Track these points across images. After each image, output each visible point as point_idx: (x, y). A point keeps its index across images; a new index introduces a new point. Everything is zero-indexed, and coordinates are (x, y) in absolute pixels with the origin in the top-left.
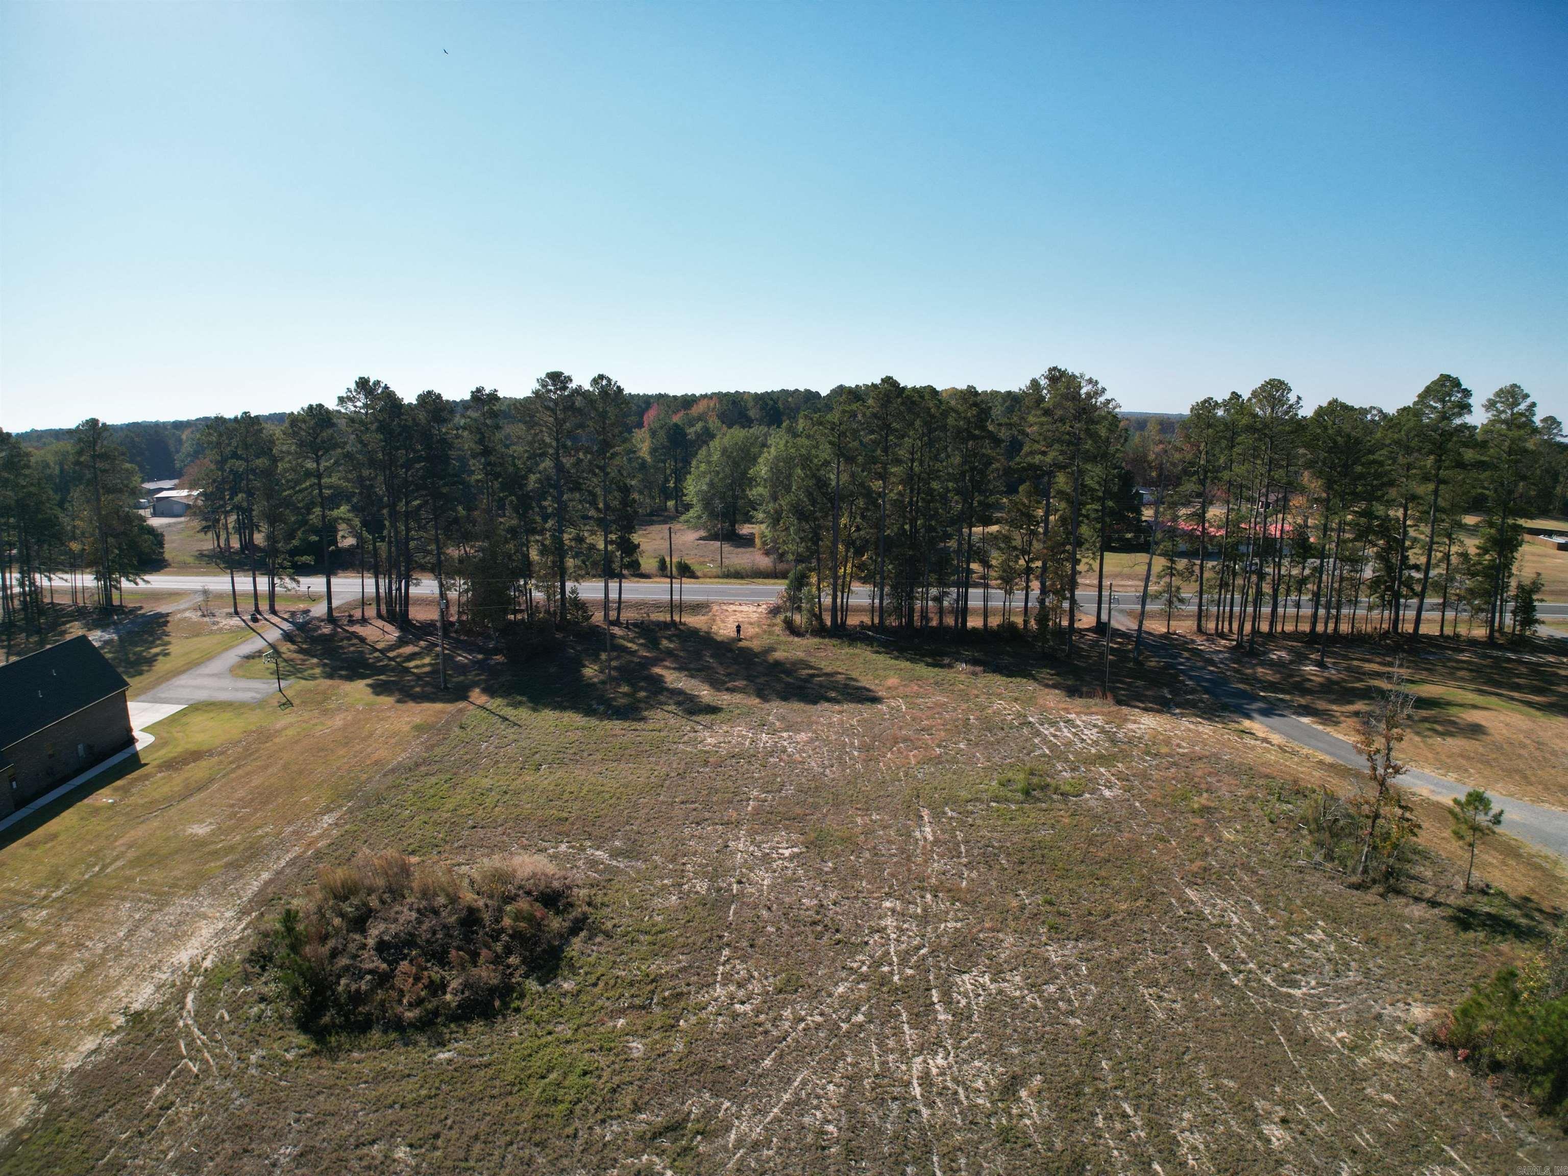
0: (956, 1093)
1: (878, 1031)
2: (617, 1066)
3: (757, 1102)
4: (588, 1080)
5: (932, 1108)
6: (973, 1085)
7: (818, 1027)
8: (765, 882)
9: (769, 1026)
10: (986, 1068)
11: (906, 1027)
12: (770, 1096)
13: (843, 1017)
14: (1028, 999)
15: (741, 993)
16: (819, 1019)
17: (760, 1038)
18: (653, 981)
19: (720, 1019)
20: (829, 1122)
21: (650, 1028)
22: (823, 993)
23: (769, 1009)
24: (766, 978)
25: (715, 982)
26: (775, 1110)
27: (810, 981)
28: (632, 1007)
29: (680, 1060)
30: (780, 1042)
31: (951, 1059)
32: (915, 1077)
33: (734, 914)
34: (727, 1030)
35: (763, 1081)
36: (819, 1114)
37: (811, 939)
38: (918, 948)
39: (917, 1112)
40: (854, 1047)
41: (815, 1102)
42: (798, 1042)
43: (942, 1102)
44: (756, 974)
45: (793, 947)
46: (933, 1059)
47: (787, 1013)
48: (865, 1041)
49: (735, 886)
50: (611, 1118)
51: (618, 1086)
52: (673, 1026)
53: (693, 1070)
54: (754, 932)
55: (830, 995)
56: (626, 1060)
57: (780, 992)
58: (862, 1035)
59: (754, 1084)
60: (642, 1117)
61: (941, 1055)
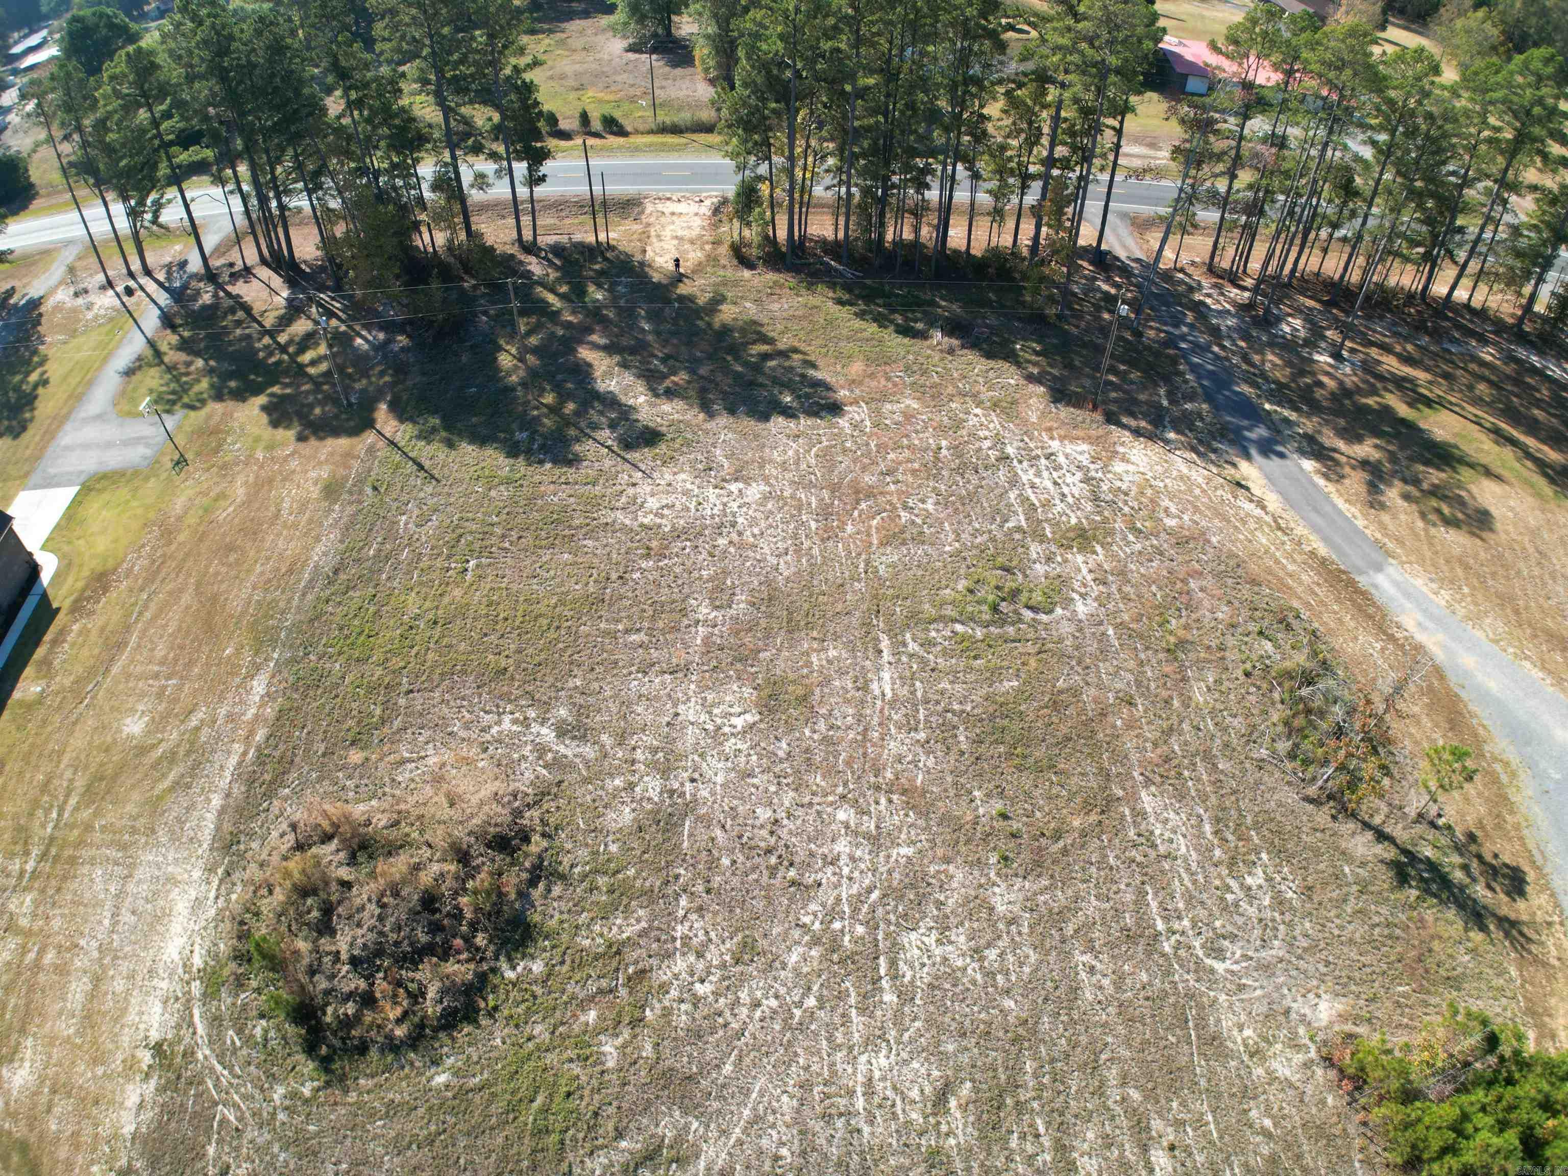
0: (894, 1104)
1: (827, 1020)
2: (595, 1082)
3: (721, 1120)
4: (572, 1102)
5: (873, 1124)
6: (910, 1094)
7: (773, 1015)
8: (718, 779)
9: (728, 1015)
10: (923, 1070)
11: (854, 1011)
12: (732, 1112)
13: (796, 999)
14: (969, 970)
15: (701, 967)
16: (774, 1003)
18: (616, 952)
19: (682, 1007)
20: (784, 1144)
21: (619, 1023)
22: (778, 964)
23: (727, 988)
24: (723, 942)
25: (675, 950)
26: (737, 1130)
27: (765, 944)
28: (600, 992)
29: (650, 1069)
30: (739, 1039)
31: (892, 1057)
33: (689, 836)
34: (689, 1024)
35: (725, 1092)
36: (774, 1133)
37: (765, 878)
39: (859, 1131)
40: (806, 1044)
41: (771, 1118)
42: (755, 1037)
43: (881, 1116)
44: (713, 935)
45: (748, 891)
46: (877, 1057)
47: (744, 995)
48: (816, 1035)
49: (688, 787)
50: (598, 1148)
51: (600, 1108)
52: (640, 1020)
54: (709, 868)
55: (784, 967)
56: (603, 1072)
57: (737, 962)
58: (813, 1027)
59: (719, 1097)
60: (623, 1144)
61: (884, 1052)
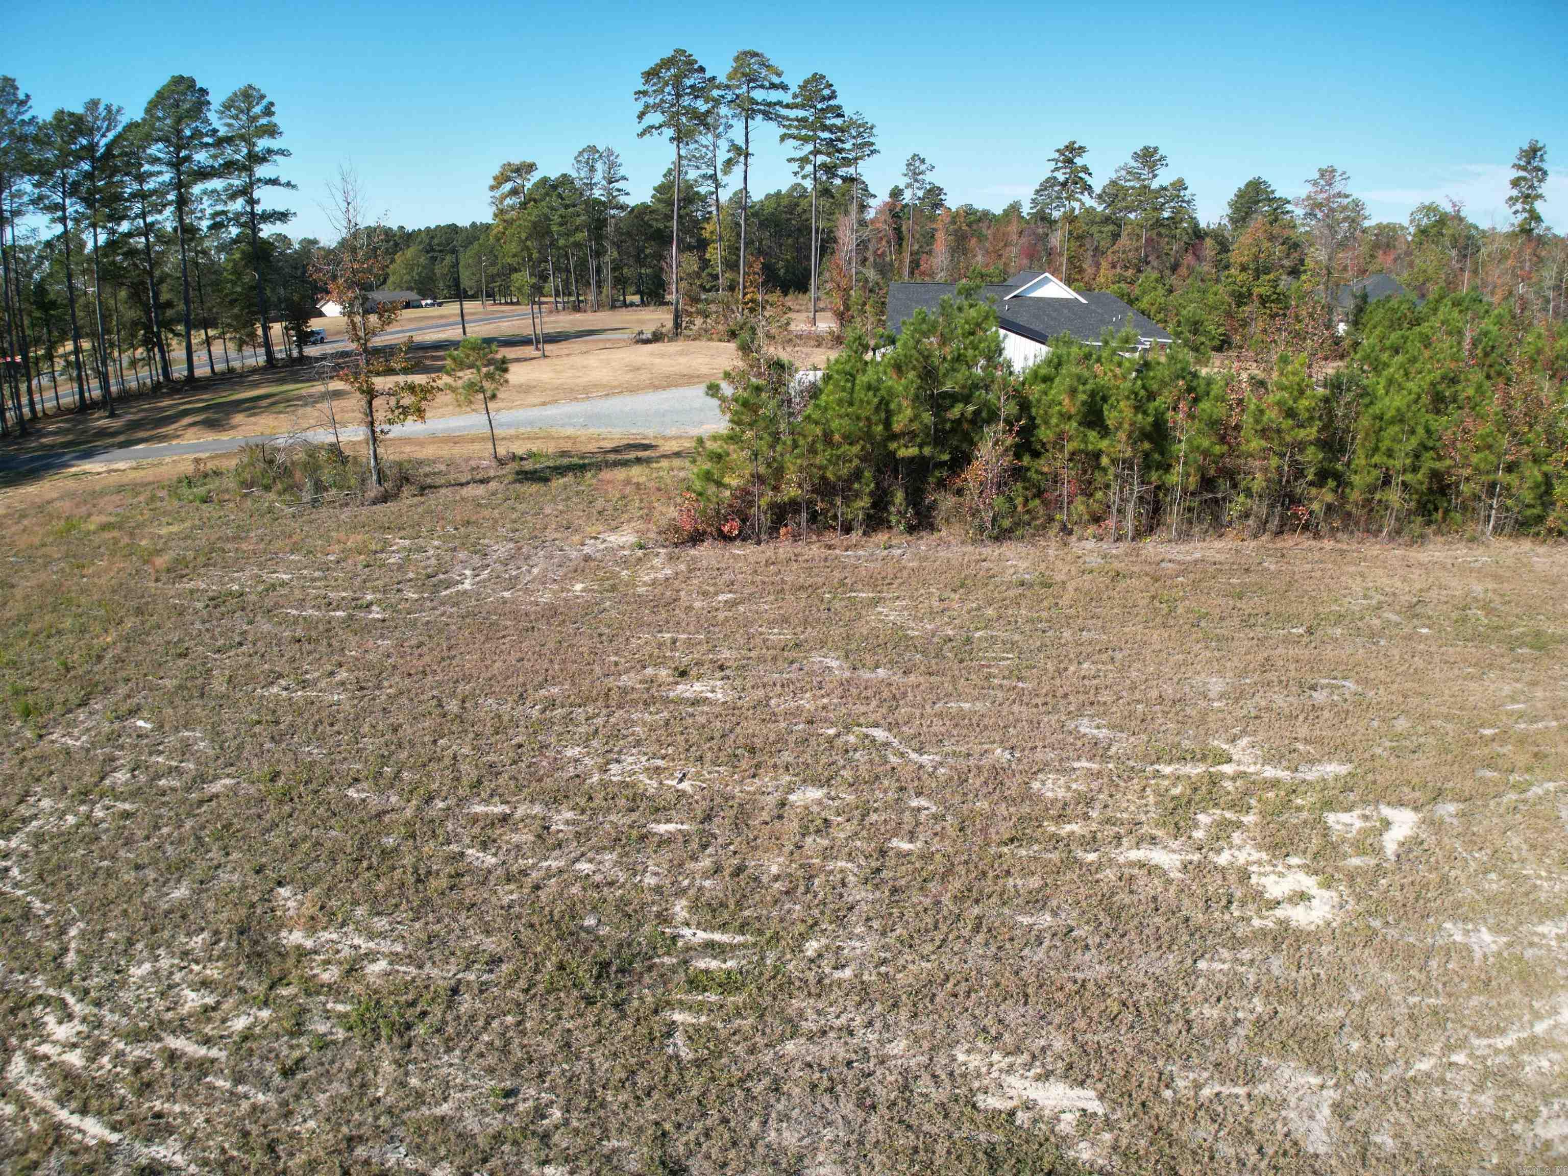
0: (172, 1057)
5: (170, 1130)
6: (185, 1010)
10: (165, 963)
14: (99, 813)
31: (78, 1008)
32: (52, 1105)
43: (171, 1098)
46: (44, 1039)
61: (51, 1020)
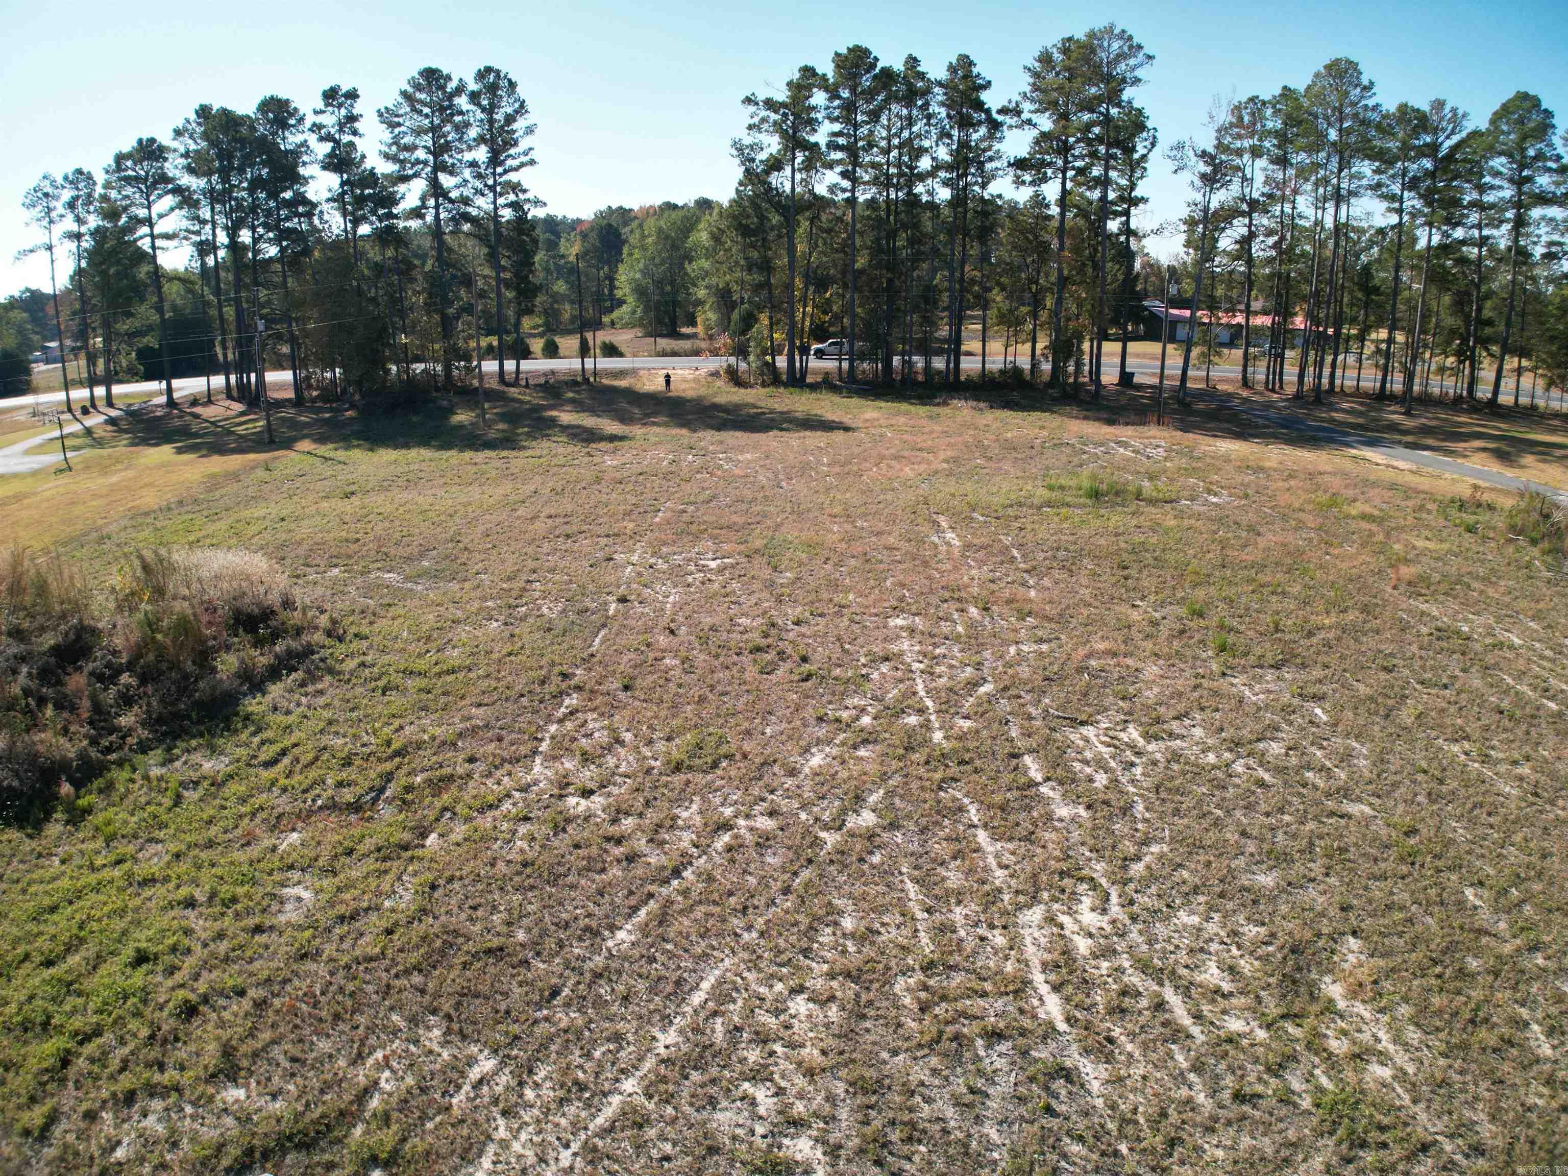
0: (1160, 1006)
1: (915, 847)
2: (223, 947)
3: (576, 1057)
4: (138, 978)
5: (1109, 1059)
6: (1199, 978)
7: (764, 841)
8: (671, 599)
9: (641, 843)
10: (1212, 928)
11: (982, 836)
12: (618, 1037)
13: (826, 817)
14: (1239, 767)
15: (588, 775)
16: (765, 823)
17: (615, 872)
18: (397, 753)
19: (523, 829)
20: (798, 1124)
21: (350, 852)
22: (776, 768)
23: (647, 803)
24: (650, 743)
25: (535, 752)
26: (629, 1085)
27: (747, 747)
28: (332, 806)
29: (389, 932)
30: (666, 882)
31: (1115, 909)
32: (1035, 963)
33: (602, 643)
34: (530, 855)
35: (604, 990)
36: (762, 1095)
37: (751, 673)
38: (973, 684)
39: (1068, 1075)
40: (858, 889)
41: (753, 1055)
42: (710, 879)
43: (1132, 1035)
44: (628, 737)
45: (712, 688)
46: (1070, 912)
47: (690, 813)
48: (886, 873)
49: (613, 606)
50: (152, 1091)
51: (205, 999)
52: (406, 848)
53: (414, 958)
54: (635, 667)
55: (792, 772)
56: (258, 929)
57: (678, 768)
58: (876, 859)
59: (578, 1002)
60: (234, 1094)
61: (1087, 901)
